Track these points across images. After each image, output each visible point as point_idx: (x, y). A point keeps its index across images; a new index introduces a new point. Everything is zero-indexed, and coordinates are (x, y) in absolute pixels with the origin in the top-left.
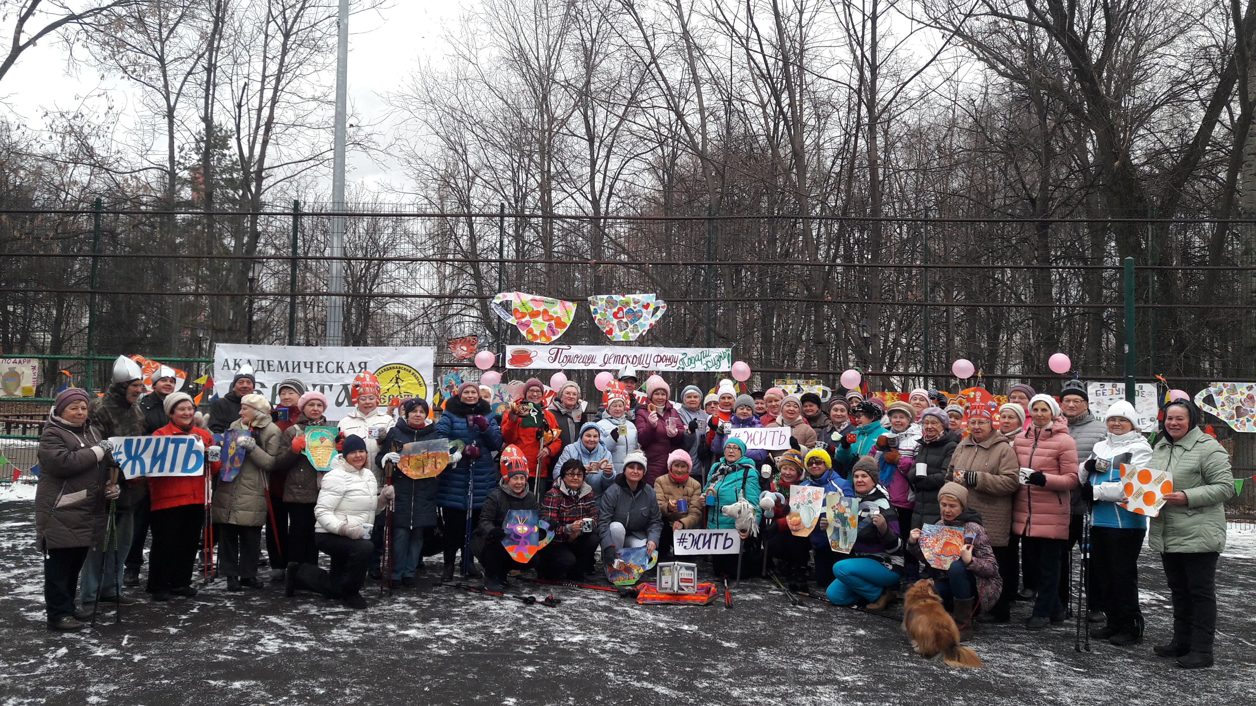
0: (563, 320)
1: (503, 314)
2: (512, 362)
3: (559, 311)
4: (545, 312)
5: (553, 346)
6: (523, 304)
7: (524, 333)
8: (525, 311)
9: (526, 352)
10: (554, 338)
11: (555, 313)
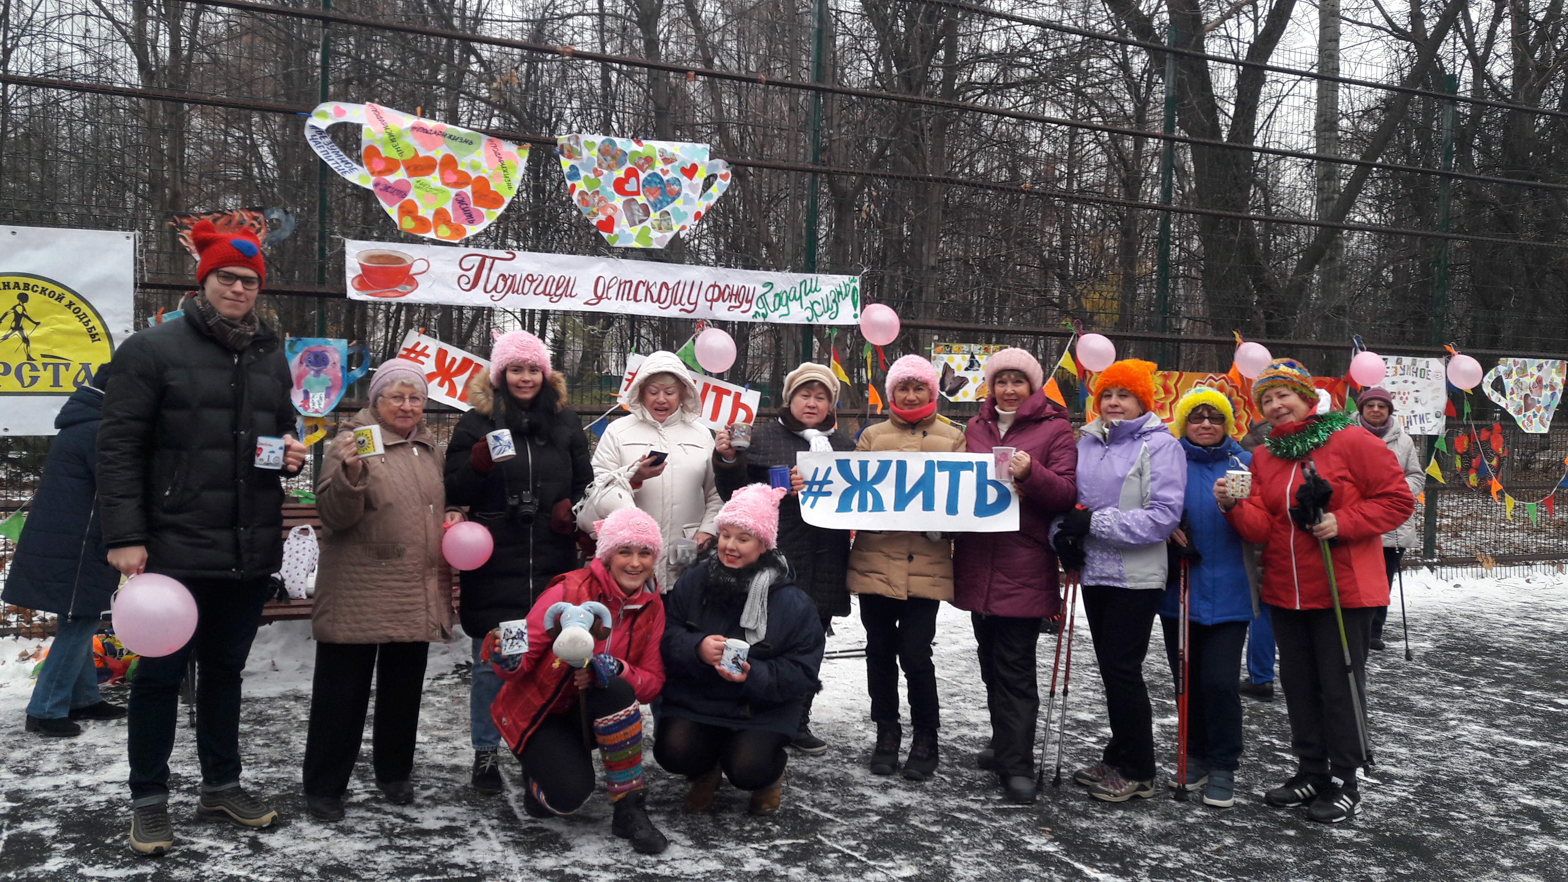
0: (493, 187)
1: (334, 159)
2: (363, 284)
3: (485, 165)
4: (449, 163)
5: (471, 250)
6: (393, 139)
7: (393, 212)
8: (394, 155)
9: (399, 260)
10: (471, 230)
11: (475, 167)
